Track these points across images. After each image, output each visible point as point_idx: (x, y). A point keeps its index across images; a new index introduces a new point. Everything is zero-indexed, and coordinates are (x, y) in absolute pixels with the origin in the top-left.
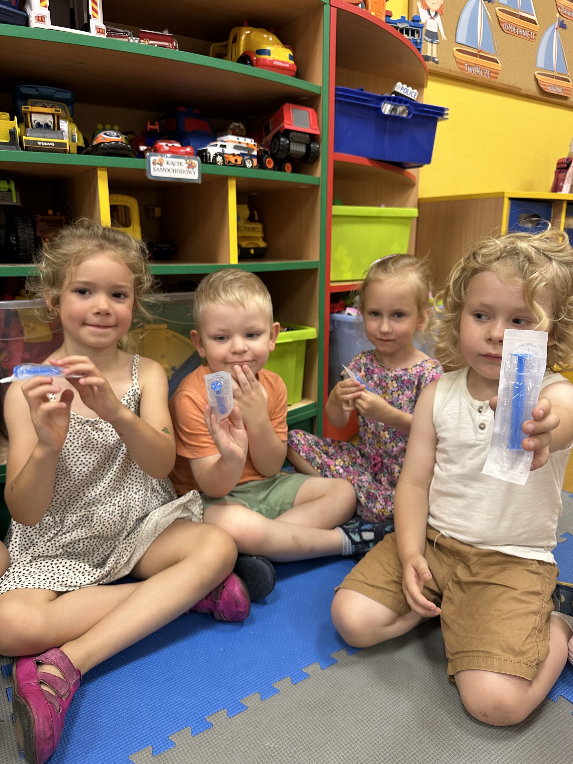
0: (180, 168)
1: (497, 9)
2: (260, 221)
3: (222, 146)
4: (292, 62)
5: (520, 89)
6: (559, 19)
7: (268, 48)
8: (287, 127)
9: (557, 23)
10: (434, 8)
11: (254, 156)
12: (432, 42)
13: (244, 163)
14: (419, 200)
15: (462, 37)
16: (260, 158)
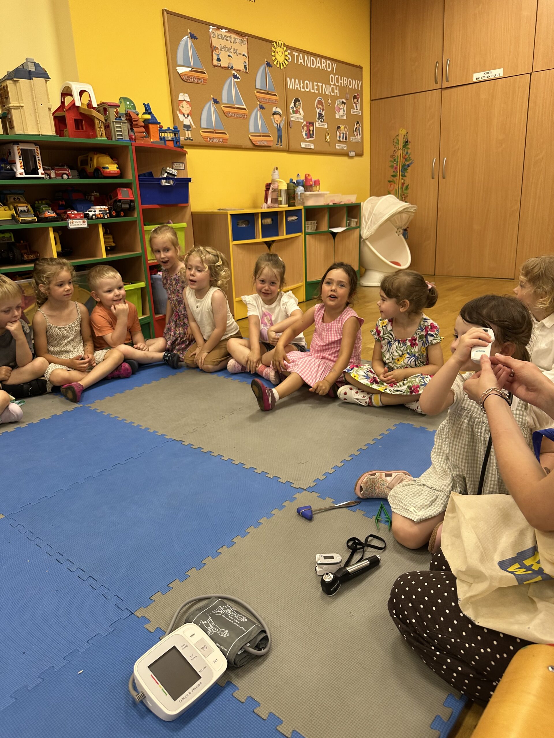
0: (80, 223)
1: (222, 106)
2: (110, 234)
3: (94, 211)
4: (118, 170)
5: (241, 146)
6: (259, 105)
7: (107, 166)
8: (119, 198)
9: (258, 107)
10: (186, 113)
11: (108, 213)
12: (188, 130)
13: (104, 216)
14: (192, 212)
15: (204, 124)
16: (110, 213)
